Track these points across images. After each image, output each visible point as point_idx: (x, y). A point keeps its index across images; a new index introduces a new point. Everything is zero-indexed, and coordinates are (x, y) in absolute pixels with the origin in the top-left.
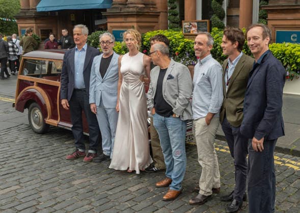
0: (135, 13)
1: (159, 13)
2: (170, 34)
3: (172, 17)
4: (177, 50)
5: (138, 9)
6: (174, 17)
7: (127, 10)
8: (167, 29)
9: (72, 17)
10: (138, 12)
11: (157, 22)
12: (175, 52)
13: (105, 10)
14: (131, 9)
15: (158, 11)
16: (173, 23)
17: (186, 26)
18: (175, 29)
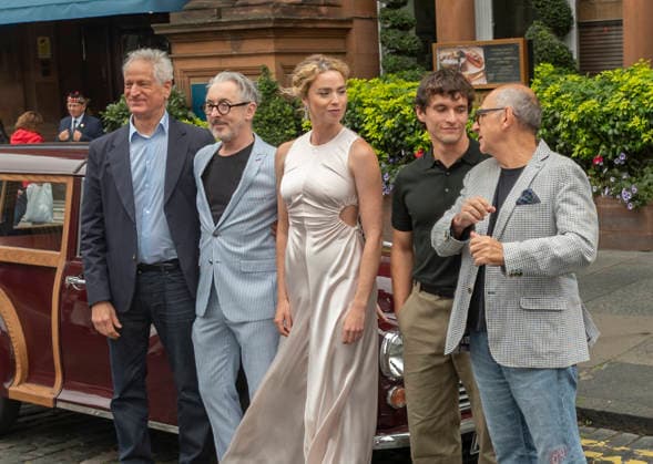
0: (271, 25)
1: (350, 21)
2: (391, 90)
3: (394, 35)
4: (419, 141)
5: (278, 10)
6: (400, 33)
7: (242, 14)
8: (377, 75)
9: (40, 45)
10: (278, 20)
11: (345, 53)
12: (411, 148)
13: (163, 17)
14: (256, 11)
15: (346, 14)
16: (398, 53)
17: (447, 62)
18: (407, 73)
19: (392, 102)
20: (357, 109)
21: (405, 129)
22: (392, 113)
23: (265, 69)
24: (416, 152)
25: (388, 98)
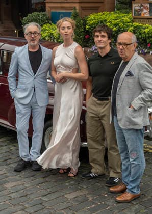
8: (114, 10)
18: (124, 11)
19: (116, 21)
20: (105, 23)
21: (120, 31)
22: (116, 25)
23: (75, 8)
25: (115, 20)
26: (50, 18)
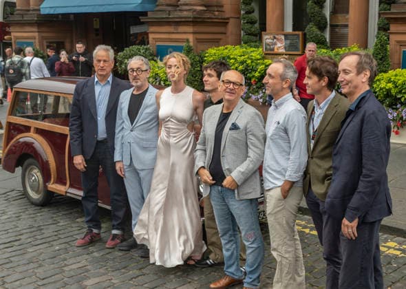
0: (191, 20)
1: (228, 19)
2: (243, 52)
3: (248, 26)
4: (254, 76)
5: (195, 13)
6: (250, 26)
7: (180, 14)
8: (240, 44)
9: (95, 22)
10: (195, 18)
11: (225, 33)
12: (250, 79)
13: (145, 14)
14: (185, 13)
15: (227, 16)
16: (249, 34)
17: (268, 41)
18: (253, 44)
19: (243, 57)
20: (228, 60)
21: (247, 70)
22: (242, 63)
23: (188, 41)
24: (252, 81)
25: (241, 56)
26: (155, 53)
